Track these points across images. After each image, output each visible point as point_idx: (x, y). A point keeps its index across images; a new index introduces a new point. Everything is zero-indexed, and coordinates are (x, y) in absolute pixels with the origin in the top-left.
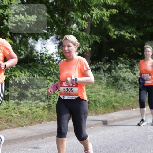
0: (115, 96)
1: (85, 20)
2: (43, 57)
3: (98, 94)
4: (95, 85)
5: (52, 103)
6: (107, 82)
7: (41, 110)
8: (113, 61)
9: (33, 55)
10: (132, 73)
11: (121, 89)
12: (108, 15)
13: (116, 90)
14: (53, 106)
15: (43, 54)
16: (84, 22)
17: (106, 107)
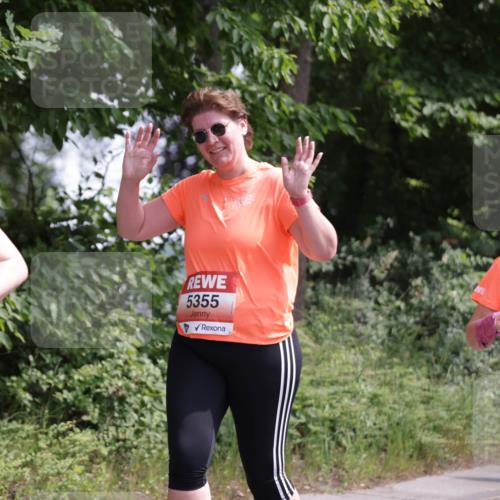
0: (427, 401)
1: (287, 45)
2: (90, 220)
3: (348, 392)
4: (334, 349)
5: (130, 433)
6: (390, 334)
7: (79, 469)
8: (418, 239)
9: (44, 208)
11: (458, 366)
12: (396, 21)
13: (432, 372)
14: (136, 447)
15: (91, 202)
16: (276, 56)
17: (385, 451)
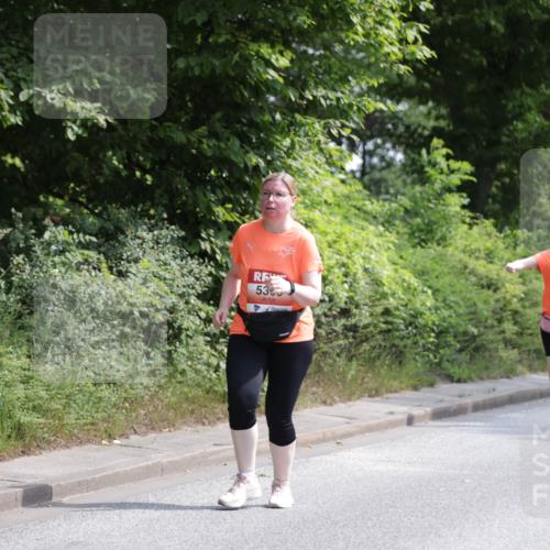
10: (110, 268)
